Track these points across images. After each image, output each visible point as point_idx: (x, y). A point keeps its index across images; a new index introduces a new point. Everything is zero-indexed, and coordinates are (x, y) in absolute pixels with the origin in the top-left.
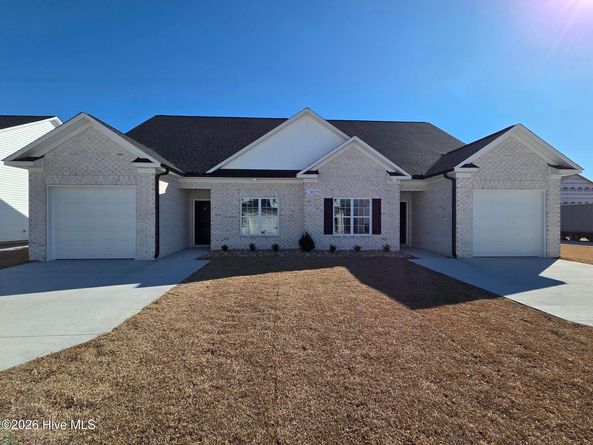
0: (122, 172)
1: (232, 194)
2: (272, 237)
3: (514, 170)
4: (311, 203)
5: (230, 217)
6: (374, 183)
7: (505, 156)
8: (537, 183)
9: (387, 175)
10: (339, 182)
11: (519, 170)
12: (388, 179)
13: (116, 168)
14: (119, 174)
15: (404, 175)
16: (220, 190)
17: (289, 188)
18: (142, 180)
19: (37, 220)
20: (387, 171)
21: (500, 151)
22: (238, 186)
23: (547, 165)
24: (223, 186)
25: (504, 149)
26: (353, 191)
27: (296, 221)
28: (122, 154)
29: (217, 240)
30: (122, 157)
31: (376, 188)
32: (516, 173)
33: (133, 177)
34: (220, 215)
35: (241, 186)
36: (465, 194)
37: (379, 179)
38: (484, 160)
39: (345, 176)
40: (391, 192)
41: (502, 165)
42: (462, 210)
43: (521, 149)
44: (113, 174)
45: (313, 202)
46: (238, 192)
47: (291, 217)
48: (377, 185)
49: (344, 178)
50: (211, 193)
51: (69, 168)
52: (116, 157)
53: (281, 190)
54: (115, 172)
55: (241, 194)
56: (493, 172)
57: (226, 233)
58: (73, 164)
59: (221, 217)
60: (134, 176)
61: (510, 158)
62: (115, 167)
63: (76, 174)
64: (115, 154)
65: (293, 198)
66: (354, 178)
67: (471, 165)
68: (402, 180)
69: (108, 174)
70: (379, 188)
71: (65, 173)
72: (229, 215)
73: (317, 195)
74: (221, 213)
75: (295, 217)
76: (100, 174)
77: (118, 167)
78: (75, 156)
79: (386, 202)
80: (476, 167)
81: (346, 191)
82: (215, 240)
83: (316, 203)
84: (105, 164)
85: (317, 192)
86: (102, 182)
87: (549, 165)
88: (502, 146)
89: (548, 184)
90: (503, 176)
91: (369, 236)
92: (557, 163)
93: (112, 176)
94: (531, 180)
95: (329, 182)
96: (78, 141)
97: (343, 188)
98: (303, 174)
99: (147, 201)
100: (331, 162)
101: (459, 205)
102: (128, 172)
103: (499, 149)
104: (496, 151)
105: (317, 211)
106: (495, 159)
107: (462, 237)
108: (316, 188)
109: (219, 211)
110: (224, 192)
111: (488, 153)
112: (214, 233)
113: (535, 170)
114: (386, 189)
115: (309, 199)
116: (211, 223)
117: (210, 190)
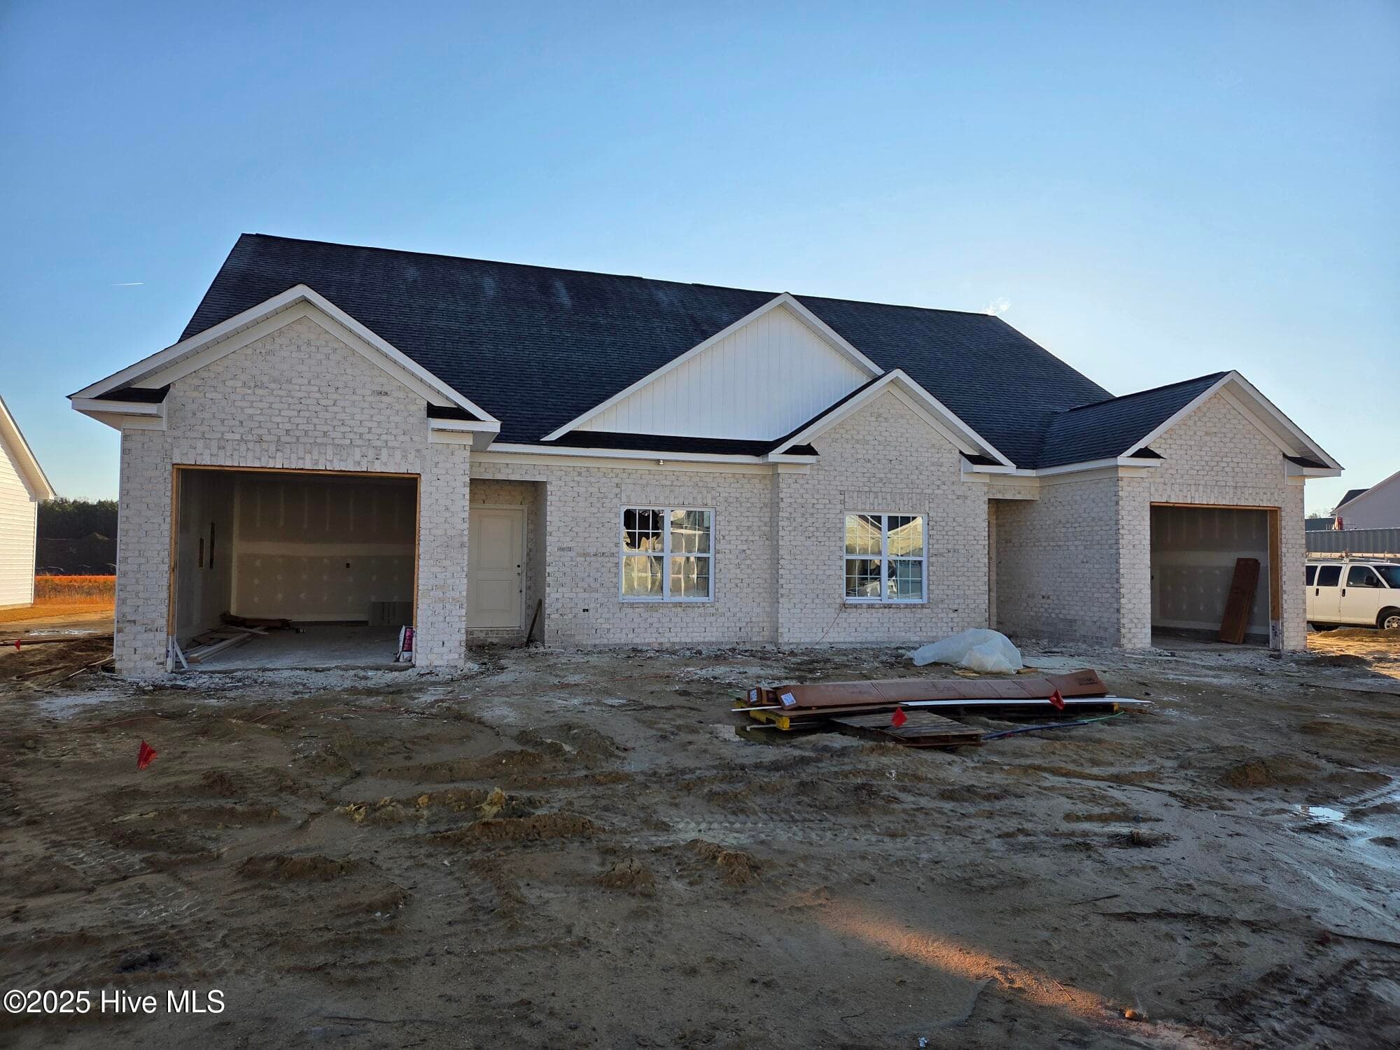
0: (384, 437)
1: (599, 495)
2: (699, 607)
3: (1224, 464)
4: (794, 524)
5: (595, 555)
6: (934, 478)
7: (1207, 434)
8: (1265, 494)
9: (960, 462)
10: (857, 475)
11: (1232, 465)
12: (962, 470)
13: (370, 428)
14: (378, 443)
15: (1001, 464)
16: (571, 484)
17: (738, 485)
18: (437, 460)
19: (143, 560)
20: (961, 452)
21: (1199, 424)
22: (617, 476)
23: (1281, 458)
24: (580, 474)
25: (1205, 419)
26: (888, 496)
27: (754, 566)
28: (387, 394)
29: (562, 614)
30: (385, 399)
31: (937, 492)
32: (1227, 469)
33: (413, 453)
34: (570, 549)
35: (625, 475)
36: (1135, 513)
37: (943, 469)
38: (1170, 441)
39: (869, 461)
40: (968, 502)
41: (1203, 453)
43: (1235, 422)
44: (360, 442)
45: (800, 520)
46: (617, 490)
47: (743, 556)
48: (938, 483)
49: (869, 465)
50: (549, 493)
51: (241, 422)
52: (370, 399)
53: (719, 489)
54: (366, 437)
55: (623, 495)
56: (1187, 467)
57: (586, 595)
58: (250, 411)
59: (572, 553)
60: (418, 451)
61: (1215, 439)
62: (369, 424)
63: (260, 440)
64: (369, 392)
65: (748, 509)
66: (889, 465)
67: (1146, 453)
68: (992, 475)
69: (348, 442)
70: (944, 491)
71: (228, 436)
72: (592, 550)
74: (572, 545)
75: (754, 557)
76: (324, 440)
77: (375, 424)
78: (260, 392)
79: (960, 525)
80: (1158, 456)
82: (557, 615)
83: (806, 524)
84: (342, 416)
86: (331, 462)
87: (1285, 456)
88: (1202, 414)
89: (1283, 495)
90: (1203, 476)
91: (922, 605)
92: (1299, 454)
93: (358, 446)
94: (1254, 487)
95: (835, 473)
96: (268, 353)
97: (866, 489)
98: (783, 453)
99: (448, 514)
100: (839, 424)
101: (1125, 536)
102: (401, 438)
103: (1196, 418)
104: (1190, 423)
105: (808, 543)
106: (1190, 439)
107: (1130, 606)
108: (807, 486)
109: (568, 539)
110: (582, 490)
111: (1177, 427)
112: (554, 596)
113: (1261, 466)
114: (959, 493)
115: (791, 513)
116: (547, 571)
117: (544, 483)
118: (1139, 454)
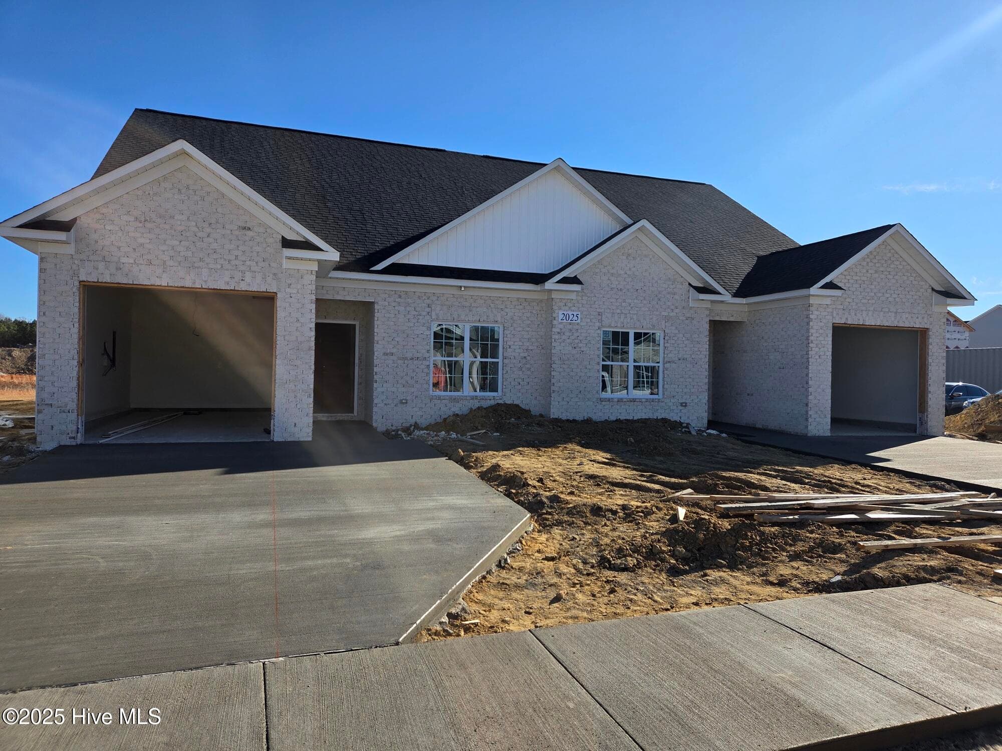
0: (248, 263)
1: (415, 313)
2: (490, 400)
3: (888, 295)
4: (564, 337)
5: (412, 359)
6: (669, 303)
7: (876, 272)
8: (918, 318)
9: (689, 291)
10: (612, 300)
11: (894, 296)
12: (690, 298)
13: (236, 256)
14: (242, 268)
15: (719, 293)
16: (394, 304)
17: (521, 307)
18: (290, 282)
19: (57, 357)
20: (690, 284)
21: (870, 264)
22: (428, 298)
23: (930, 290)
24: (400, 297)
25: (875, 261)
26: (635, 317)
27: (532, 369)
28: (249, 229)
29: (386, 404)
30: (250, 233)
31: (671, 314)
32: (890, 299)
33: (271, 276)
34: (392, 354)
35: (435, 298)
36: (821, 331)
37: (676, 297)
38: (848, 277)
39: (621, 290)
40: (695, 322)
41: (873, 287)
42: (817, 357)
43: (898, 263)
44: (229, 267)
45: (567, 334)
46: (428, 310)
47: (524, 361)
48: (673, 307)
49: (620, 293)
50: (376, 311)
51: (135, 249)
52: (237, 233)
53: (507, 310)
54: (233, 263)
55: (433, 313)
56: (860, 297)
57: (404, 390)
58: (142, 241)
59: (394, 357)
60: (275, 274)
61: (883, 276)
62: (236, 253)
63: (150, 263)
64: (236, 228)
65: (528, 326)
66: (636, 293)
67: (831, 286)
68: (712, 302)
69: (219, 267)
70: (677, 313)
71: (123, 261)
72: (409, 355)
73: (574, 321)
74: (394, 351)
75: (532, 362)
76: (201, 264)
77: (239, 253)
78: (149, 225)
79: (688, 340)
80: (840, 288)
81: (623, 316)
82: (382, 405)
83: (573, 337)
84: (214, 246)
85: (575, 315)
86: (205, 281)
87: (933, 289)
88: (873, 257)
89: (931, 319)
90: (873, 304)
91: (659, 399)
92: (943, 288)
93: (227, 270)
94: (909, 313)
95: (595, 299)
96: (155, 194)
97: (618, 311)
98: (557, 282)
99: (299, 325)
100: (598, 261)
101: (813, 349)
102: (261, 264)
103: (868, 260)
104: (864, 263)
105: (574, 352)
106: (863, 276)
107: (816, 401)
108: (573, 308)
109: (391, 346)
110: (402, 309)
111: (854, 266)
112: (379, 390)
113: (916, 297)
114: (688, 315)
115: (561, 329)
116: (375, 370)
117: (373, 303)
118: (825, 286)
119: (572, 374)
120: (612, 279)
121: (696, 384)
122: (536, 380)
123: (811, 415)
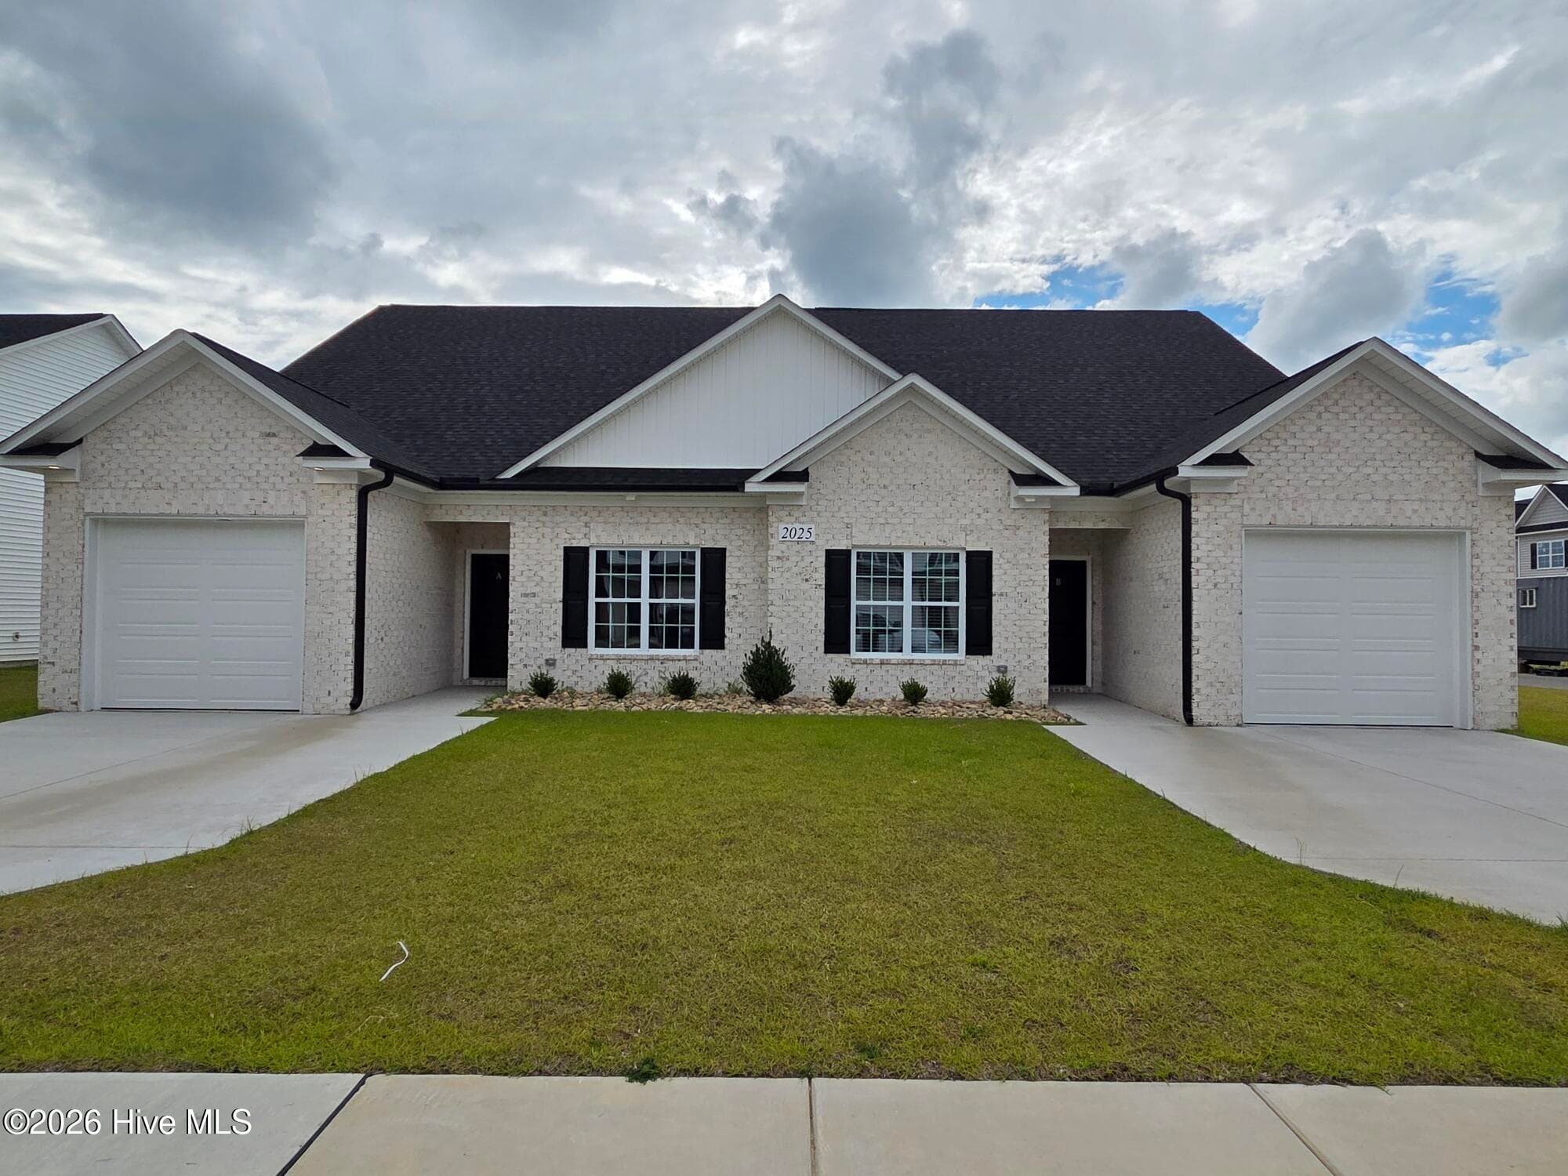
0: (272, 479)
1: (568, 535)
2: (679, 660)
3: (1370, 470)
4: (788, 564)
6: (972, 505)
8: (1441, 509)
9: (1008, 483)
10: (869, 504)
11: (1383, 470)
12: (1011, 494)
13: (258, 471)
14: (265, 486)
15: (1057, 484)
16: (537, 524)
17: (729, 521)
18: (323, 501)
19: (60, 605)
20: (1008, 472)
21: (1326, 416)
22: (587, 514)
23: (1470, 457)
24: (546, 513)
25: (1335, 409)
26: (910, 529)
27: (747, 614)
28: (274, 435)
29: (525, 666)
30: (274, 440)
31: (979, 522)
32: (1375, 478)
33: (299, 495)
34: (534, 595)
35: (595, 513)
36: (1217, 541)
37: (987, 494)
38: (1276, 443)
39: (887, 487)
40: (1023, 533)
41: (1332, 456)
42: (1210, 586)
43: (1390, 408)
44: (249, 486)
45: (794, 559)
46: (586, 530)
47: (734, 601)
48: (979, 511)
49: (884, 492)
50: (512, 535)
51: (142, 471)
52: (259, 443)
53: (707, 526)
54: (255, 479)
55: (593, 535)
56: (1304, 477)
57: (550, 645)
58: (151, 460)
59: (537, 600)
60: (304, 493)
61: (1354, 436)
62: (257, 467)
63: (159, 488)
64: (257, 435)
65: (740, 548)
66: (912, 491)
67: (1235, 459)
68: (1051, 499)
69: (237, 486)
70: (987, 520)
71: (132, 485)
72: (558, 596)
73: (804, 539)
74: (536, 590)
76: (217, 484)
77: (261, 468)
78: (158, 440)
79: (1008, 562)
80: (1244, 463)
81: (888, 528)
82: (520, 666)
83: (802, 564)
84: (232, 460)
85: (806, 530)
86: (221, 505)
87: (1478, 455)
88: (1330, 402)
89: (1476, 510)
90: (1333, 487)
91: (957, 660)
92: (1501, 449)
93: (247, 490)
94: (1421, 500)
95: (840, 503)
96: (167, 402)
97: (882, 521)
98: (763, 482)
99: (334, 558)
100: (845, 445)
101: (1201, 572)
102: (288, 480)
103: (1321, 409)
104: (1314, 415)
105: (806, 586)
106: (1310, 438)
108: (803, 519)
109: (533, 584)
110: (547, 530)
112: (518, 645)
113: (1435, 471)
114: (1008, 522)
115: (783, 552)
116: (510, 618)
117: (508, 524)
118: (1214, 460)
119: (801, 620)
120: (870, 470)
121: (1025, 635)
122: (754, 630)
123: (1198, 690)
